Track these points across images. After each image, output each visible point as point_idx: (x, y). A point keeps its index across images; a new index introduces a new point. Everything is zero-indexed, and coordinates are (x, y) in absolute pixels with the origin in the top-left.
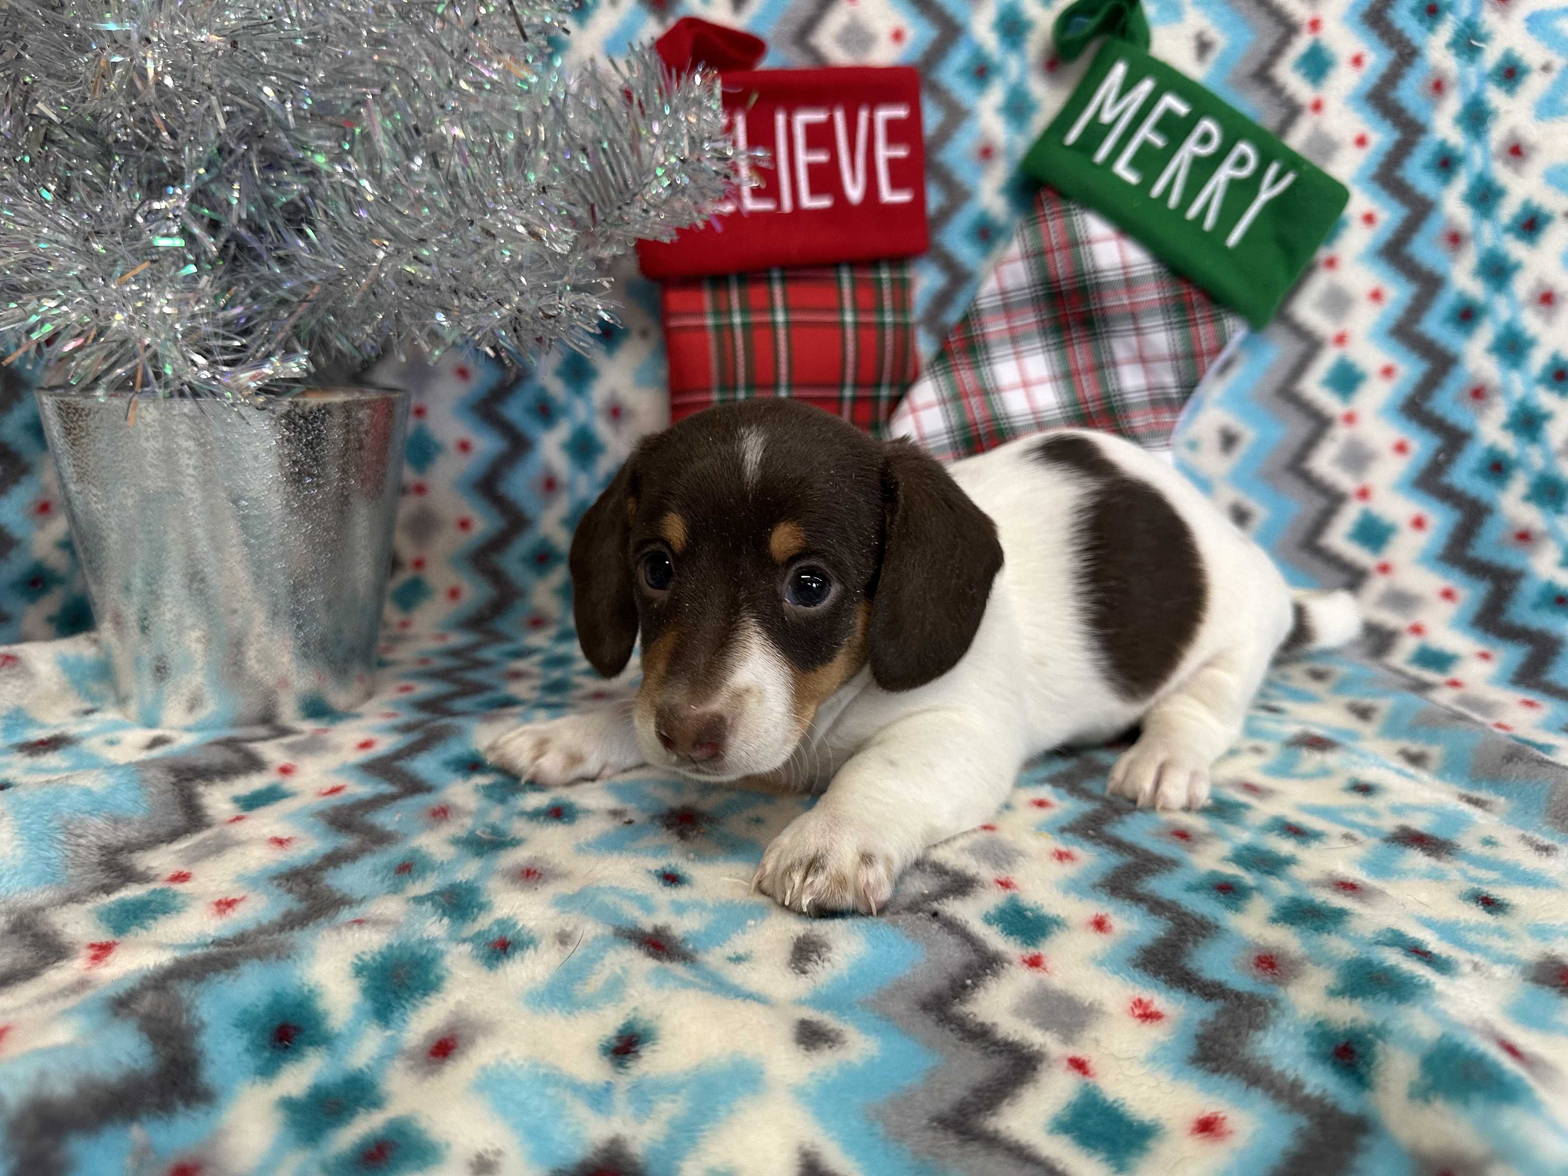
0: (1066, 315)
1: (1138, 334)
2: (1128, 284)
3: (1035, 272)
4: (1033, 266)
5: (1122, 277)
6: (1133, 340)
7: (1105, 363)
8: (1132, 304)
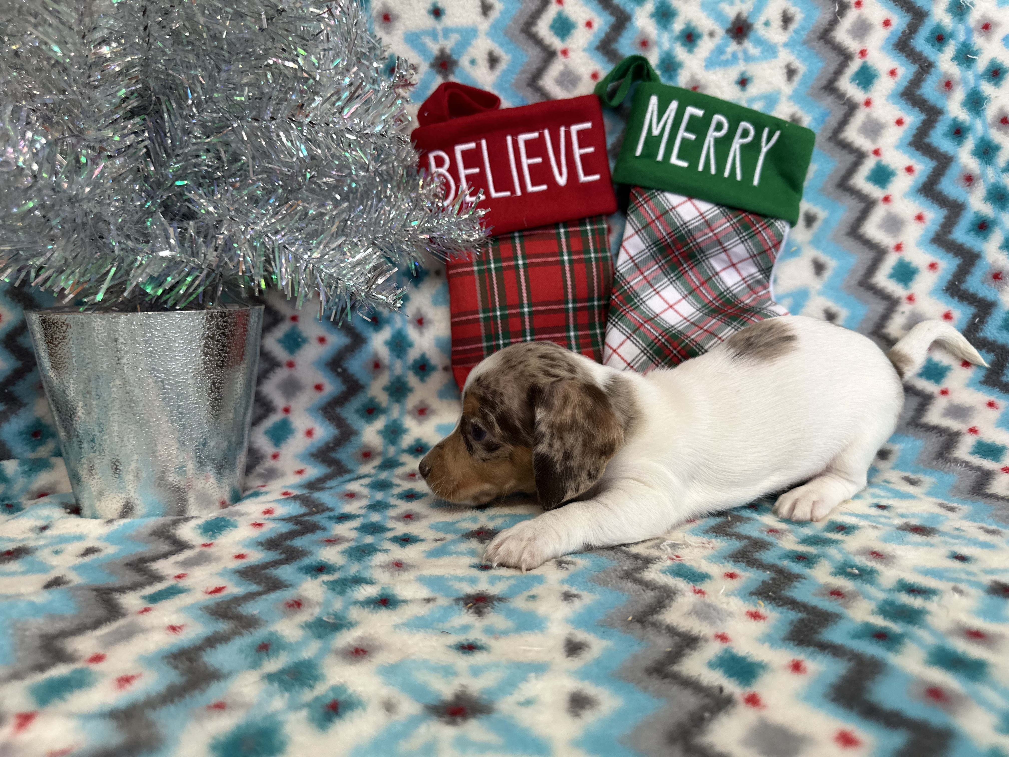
0: (676, 256)
1: (725, 250)
2: (708, 224)
3: (647, 237)
4: (645, 235)
5: (703, 221)
6: (723, 255)
7: (711, 275)
8: (715, 234)
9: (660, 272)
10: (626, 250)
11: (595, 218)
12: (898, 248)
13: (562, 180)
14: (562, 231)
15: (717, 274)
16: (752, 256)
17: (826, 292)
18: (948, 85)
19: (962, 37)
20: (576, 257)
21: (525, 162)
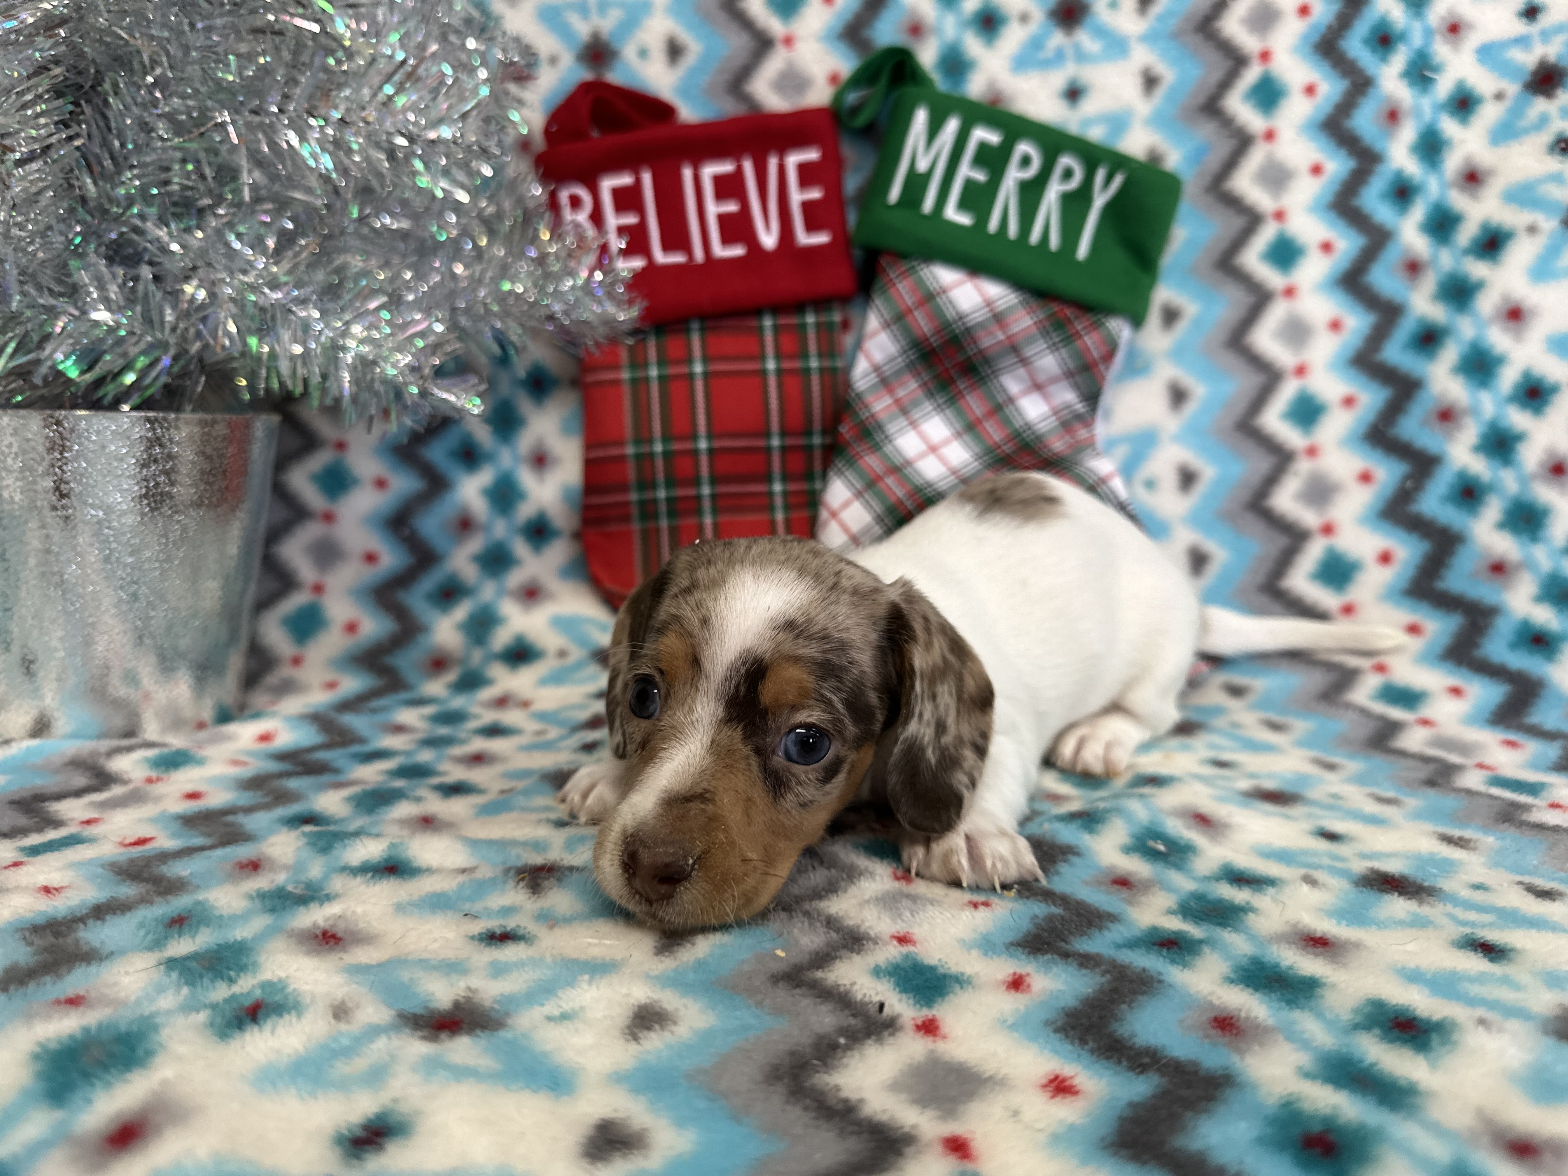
0: (947, 369)
1: (1024, 362)
2: (999, 318)
3: (899, 337)
4: (896, 332)
5: (989, 315)
6: (1022, 371)
7: (1000, 401)
8: (1009, 338)
9: (920, 393)
10: (868, 357)
11: (821, 303)
12: (1301, 371)
13: (769, 240)
14: (768, 322)
15: (1011, 400)
16: (1069, 375)
17: (1185, 437)
18: (1393, 116)
19: (1417, 40)
20: (787, 365)
21: (713, 209)
